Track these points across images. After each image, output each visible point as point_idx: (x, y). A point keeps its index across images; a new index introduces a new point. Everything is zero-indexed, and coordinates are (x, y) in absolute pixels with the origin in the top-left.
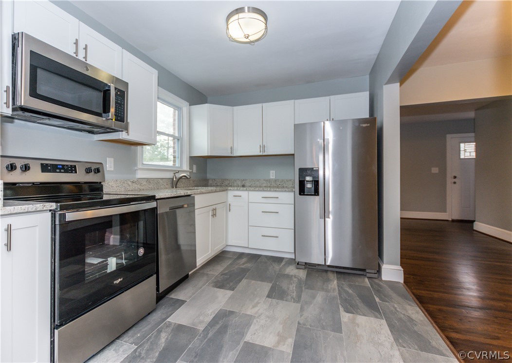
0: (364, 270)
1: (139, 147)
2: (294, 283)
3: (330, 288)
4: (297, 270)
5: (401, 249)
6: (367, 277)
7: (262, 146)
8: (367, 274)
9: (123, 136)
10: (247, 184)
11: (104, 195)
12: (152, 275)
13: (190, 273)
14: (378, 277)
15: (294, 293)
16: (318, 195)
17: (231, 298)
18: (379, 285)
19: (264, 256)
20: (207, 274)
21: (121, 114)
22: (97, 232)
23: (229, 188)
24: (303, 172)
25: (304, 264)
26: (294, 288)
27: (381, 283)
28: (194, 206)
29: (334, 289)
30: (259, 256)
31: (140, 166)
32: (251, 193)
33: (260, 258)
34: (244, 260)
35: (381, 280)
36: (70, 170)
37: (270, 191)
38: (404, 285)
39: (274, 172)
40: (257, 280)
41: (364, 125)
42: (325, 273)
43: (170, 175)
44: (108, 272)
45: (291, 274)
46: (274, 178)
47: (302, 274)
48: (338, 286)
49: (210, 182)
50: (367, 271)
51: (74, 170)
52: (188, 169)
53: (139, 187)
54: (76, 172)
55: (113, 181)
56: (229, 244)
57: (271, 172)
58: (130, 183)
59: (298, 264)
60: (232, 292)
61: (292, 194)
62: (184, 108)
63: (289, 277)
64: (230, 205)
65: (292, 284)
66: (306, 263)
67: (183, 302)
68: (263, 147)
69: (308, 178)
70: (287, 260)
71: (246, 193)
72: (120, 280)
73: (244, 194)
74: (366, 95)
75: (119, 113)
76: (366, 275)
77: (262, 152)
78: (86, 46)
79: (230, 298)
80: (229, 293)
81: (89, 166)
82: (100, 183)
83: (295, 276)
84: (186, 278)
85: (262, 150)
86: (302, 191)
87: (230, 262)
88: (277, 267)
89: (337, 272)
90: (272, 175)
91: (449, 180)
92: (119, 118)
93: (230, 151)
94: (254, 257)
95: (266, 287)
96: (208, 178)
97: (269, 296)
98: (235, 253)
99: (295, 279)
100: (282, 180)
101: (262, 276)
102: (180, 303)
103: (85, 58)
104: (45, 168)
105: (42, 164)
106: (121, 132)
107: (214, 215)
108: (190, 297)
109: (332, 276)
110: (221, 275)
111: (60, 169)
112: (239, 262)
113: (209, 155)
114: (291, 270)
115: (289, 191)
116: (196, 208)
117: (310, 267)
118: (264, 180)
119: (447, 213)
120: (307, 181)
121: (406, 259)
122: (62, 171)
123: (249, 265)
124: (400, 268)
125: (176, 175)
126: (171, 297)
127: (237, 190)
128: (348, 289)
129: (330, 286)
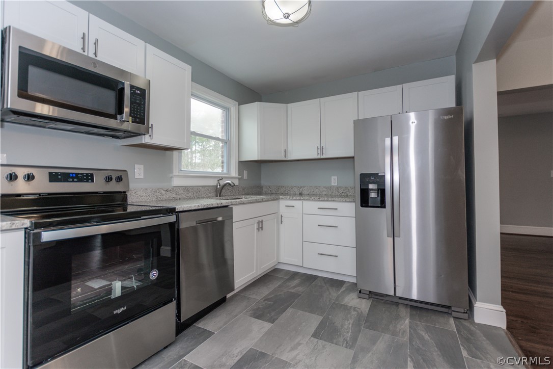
0: (449, 307)
1: (175, 152)
2: (351, 318)
3: (398, 330)
4: (358, 300)
5: (502, 277)
6: (454, 317)
7: (319, 148)
8: (453, 313)
9: (146, 140)
10: (305, 192)
11: (128, 206)
12: (171, 301)
13: (228, 296)
14: (469, 317)
15: (348, 332)
16: (385, 207)
17: (268, 333)
18: (469, 330)
19: (322, 277)
20: (248, 298)
21: (140, 115)
22: (118, 247)
23: (281, 197)
24: (365, 178)
25: (368, 293)
26: (351, 326)
27: (472, 328)
28: (232, 218)
29: (404, 332)
30: (314, 278)
31: (176, 172)
32: (305, 203)
33: (316, 280)
34: (296, 282)
35: (473, 323)
36: (85, 179)
37: (327, 201)
38: (506, 334)
39: (336, 177)
40: (306, 311)
41: (445, 118)
42: (394, 307)
43: (213, 182)
44: (112, 298)
45: (349, 305)
46: (336, 184)
47: (364, 305)
48: (410, 327)
49: (265, 189)
50: (453, 309)
51: (90, 179)
52: (237, 176)
53: (174, 196)
54: (93, 181)
55: (141, 190)
56: (281, 262)
57: (333, 178)
58: (163, 192)
59: (360, 292)
60: (271, 325)
61: (353, 205)
62: (232, 108)
63: (346, 308)
64: (282, 216)
65: (348, 320)
66: (370, 292)
67: (210, 334)
68: (321, 149)
69: (371, 186)
70: (348, 285)
71: (300, 202)
72: (122, 309)
73: (297, 204)
74: (451, 80)
75: (137, 114)
76: (451, 314)
77: (319, 155)
78: (97, 40)
79: (266, 334)
80: (267, 326)
81: (109, 173)
82: (125, 192)
83: (355, 309)
84: (222, 301)
85: (319, 153)
86: (365, 201)
87: (279, 284)
88: (334, 293)
89: (412, 307)
90: (334, 181)
92: (138, 120)
93: (283, 154)
94: (309, 279)
95: (314, 321)
96: (262, 185)
97: (315, 335)
98: (288, 272)
99: (354, 313)
100: (346, 187)
101: (312, 306)
102: (207, 334)
103: (96, 54)
104: (54, 177)
105: (50, 174)
106: (143, 136)
107: (260, 228)
108: (220, 328)
109: (404, 312)
110: (265, 300)
111: (73, 178)
112: (289, 284)
113: (259, 159)
114: (352, 300)
115: (350, 202)
116: (234, 221)
117: (376, 297)
118: (324, 187)
120: (372, 190)
121: (513, 292)
122: (76, 180)
123: (300, 289)
124: (501, 308)
125: (220, 182)
126: (198, 326)
127: (290, 199)
128: (423, 333)
129: (398, 326)
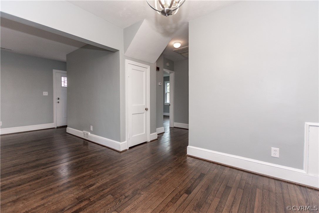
91: (55, 101)
119: (54, 123)
